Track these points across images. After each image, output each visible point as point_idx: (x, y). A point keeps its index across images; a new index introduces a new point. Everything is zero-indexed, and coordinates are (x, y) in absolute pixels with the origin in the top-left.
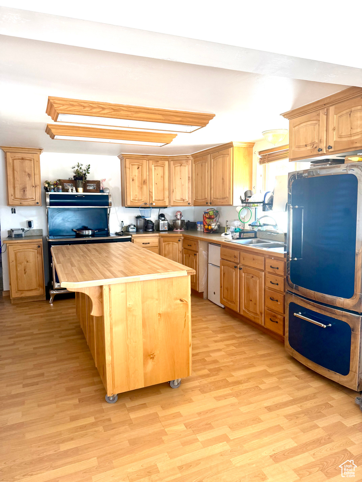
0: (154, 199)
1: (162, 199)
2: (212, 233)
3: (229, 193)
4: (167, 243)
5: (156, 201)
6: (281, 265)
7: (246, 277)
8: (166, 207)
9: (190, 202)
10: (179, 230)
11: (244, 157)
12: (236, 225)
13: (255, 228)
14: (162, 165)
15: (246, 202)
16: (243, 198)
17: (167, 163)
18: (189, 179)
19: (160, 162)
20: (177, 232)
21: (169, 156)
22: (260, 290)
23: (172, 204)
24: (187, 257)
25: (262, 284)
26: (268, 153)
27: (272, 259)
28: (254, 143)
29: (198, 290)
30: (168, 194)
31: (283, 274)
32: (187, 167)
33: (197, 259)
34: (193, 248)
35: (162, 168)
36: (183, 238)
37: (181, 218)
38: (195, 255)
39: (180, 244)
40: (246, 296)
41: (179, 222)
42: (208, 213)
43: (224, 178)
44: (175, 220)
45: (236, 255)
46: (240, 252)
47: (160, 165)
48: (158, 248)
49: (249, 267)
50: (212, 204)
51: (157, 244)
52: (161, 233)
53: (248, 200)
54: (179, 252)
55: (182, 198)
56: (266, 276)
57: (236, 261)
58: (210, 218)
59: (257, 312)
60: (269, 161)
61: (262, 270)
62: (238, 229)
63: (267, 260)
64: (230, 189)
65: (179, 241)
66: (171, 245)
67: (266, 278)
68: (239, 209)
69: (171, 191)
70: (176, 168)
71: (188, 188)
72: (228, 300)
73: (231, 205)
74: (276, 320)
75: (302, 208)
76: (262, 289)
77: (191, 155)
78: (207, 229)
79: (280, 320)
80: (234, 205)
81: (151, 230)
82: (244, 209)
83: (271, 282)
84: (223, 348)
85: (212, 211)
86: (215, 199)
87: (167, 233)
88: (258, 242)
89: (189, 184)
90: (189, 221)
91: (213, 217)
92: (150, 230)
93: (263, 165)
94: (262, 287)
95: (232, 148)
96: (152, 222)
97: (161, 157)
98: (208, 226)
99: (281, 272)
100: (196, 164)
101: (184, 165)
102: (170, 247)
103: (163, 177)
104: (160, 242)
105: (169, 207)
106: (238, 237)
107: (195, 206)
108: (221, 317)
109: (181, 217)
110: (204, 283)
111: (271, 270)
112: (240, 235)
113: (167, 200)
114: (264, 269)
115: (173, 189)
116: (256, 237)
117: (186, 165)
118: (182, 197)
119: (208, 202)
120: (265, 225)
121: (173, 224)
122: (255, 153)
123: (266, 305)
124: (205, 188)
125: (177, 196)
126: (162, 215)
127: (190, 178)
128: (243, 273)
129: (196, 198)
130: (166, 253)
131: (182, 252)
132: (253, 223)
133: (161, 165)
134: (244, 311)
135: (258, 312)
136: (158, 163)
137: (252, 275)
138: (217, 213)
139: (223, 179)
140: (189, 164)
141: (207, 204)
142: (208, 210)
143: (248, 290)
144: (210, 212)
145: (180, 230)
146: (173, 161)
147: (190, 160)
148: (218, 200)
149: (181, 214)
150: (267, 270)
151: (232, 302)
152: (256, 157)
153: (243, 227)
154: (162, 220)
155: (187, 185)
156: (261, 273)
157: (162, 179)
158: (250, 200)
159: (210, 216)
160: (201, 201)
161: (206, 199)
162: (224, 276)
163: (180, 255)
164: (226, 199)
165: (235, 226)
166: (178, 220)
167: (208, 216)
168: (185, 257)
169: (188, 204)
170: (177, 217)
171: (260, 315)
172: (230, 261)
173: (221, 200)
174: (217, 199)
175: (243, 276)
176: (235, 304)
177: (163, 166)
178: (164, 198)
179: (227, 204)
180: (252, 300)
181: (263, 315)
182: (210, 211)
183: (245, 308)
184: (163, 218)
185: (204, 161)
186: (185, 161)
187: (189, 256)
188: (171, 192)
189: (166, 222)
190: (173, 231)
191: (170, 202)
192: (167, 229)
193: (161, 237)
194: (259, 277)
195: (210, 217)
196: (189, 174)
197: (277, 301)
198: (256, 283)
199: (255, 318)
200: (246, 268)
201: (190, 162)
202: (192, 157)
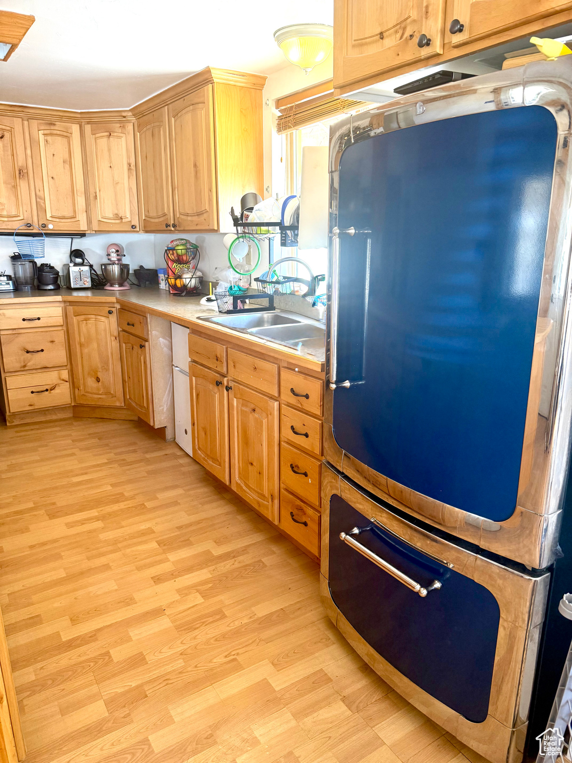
0: (49, 215)
1: (71, 214)
2: (184, 296)
3: (210, 200)
4: (83, 317)
5: (54, 220)
6: (314, 388)
7: (241, 410)
8: (82, 235)
9: (135, 222)
10: (116, 288)
11: (241, 112)
12: (232, 280)
13: (268, 286)
14: (65, 134)
15: (244, 222)
16: (238, 213)
17: (75, 128)
18: (129, 169)
19: (59, 125)
20: (112, 293)
21: (79, 111)
22: (270, 445)
23: (95, 226)
24: (128, 350)
25: (274, 431)
26: (297, 103)
27: (294, 370)
28: (265, 78)
29: (152, 424)
30: (84, 204)
31: (318, 412)
32: (123, 139)
33: (148, 355)
34: (136, 330)
35: (65, 140)
36: (118, 306)
37: (119, 260)
38: (142, 346)
39: (113, 319)
40: (241, 451)
41: (115, 269)
42: (173, 249)
43: (198, 164)
44: (105, 265)
45: (219, 356)
46: (227, 348)
47: (58, 132)
48: (65, 328)
49: (247, 386)
50: (178, 228)
51: (60, 321)
52: (75, 294)
53: (247, 217)
54: (113, 338)
55: (116, 214)
56: (283, 412)
57: (218, 369)
58: (179, 260)
59: (263, 491)
60: (297, 123)
61: (272, 397)
62: (236, 288)
63: (285, 374)
64: (210, 190)
65: (110, 312)
66: (92, 322)
67: (282, 417)
68: (229, 239)
69: (90, 198)
70: (98, 141)
71: (130, 189)
72: (207, 455)
73: (213, 231)
74: (304, 519)
75: (367, 236)
76: (274, 442)
77: (130, 110)
78: (174, 287)
79: (312, 520)
80: (222, 230)
81: (51, 287)
82: (241, 240)
83: (292, 428)
84: (170, 605)
85: (183, 245)
86: (182, 217)
87: (89, 294)
88: (277, 320)
89: (130, 180)
90: (141, 267)
91: (185, 258)
92: (49, 288)
93: (285, 134)
94: (274, 437)
95: (210, 86)
96: (52, 268)
97: (61, 114)
98: (176, 279)
99: (314, 405)
100: (142, 132)
101: (115, 134)
102: (90, 325)
103: (69, 162)
104: (66, 315)
105: (91, 235)
106: (231, 308)
107: (147, 232)
108: (192, 492)
109: (119, 257)
110: (165, 409)
111: (293, 400)
112: (235, 304)
113: (82, 218)
114: (276, 395)
115: (96, 193)
116: (271, 308)
117: (122, 135)
118: (116, 212)
119: (169, 223)
120: (288, 279)
121: (102, 273)
122: (268, 103)
123: (282, 479)
124: (163, 190)
125: (105, 209)
126: (77, 254)
127: (132, 166)
128: (235, 399)
129: (147, 214)
130: (83, 340)
131: (118, 338)
132: (263, 275)
133: (61, 133)
134: (238, 485)
135: (266, 493)
136: (52, 127)
137: (253, 406)
138: (195, 251)
139: (195, 166)
140: (129, 133)
141: (167, 227)
142: (172, 241)
143: (246, 441)
144: (177, 248)
145: (120, 286)
146: (89, 126)
147: (129, 121)
148: (189, 218)
149: (117, 251)
150: (283, 397)
151: (215, 460)
152: (271, 114)
153: (247, 282)
154: (76, 265)
155: (127, 183)
156: (271, 402)
157: (67, 166)
158: (253, 217)
159: (178, 256)
160: (157, 220)
161: (166, 217)
162: (198, 399)
163: (115, 344)
164: (205, 215)
165: (230, 281)
166: (114, 264)
167: (173, 258)
168: (126, 348)
169: (130, 229)
170: (109, 257)
171: (270, 500)
172: (209, 368)
173: (195, 218)
174: (187, 215)
175: (235, 404)
176: (220, 465)
177: (68, 137)
178: (75, 211)
179: (207, 228)
180: (254, 464)
181: (276, 502)
182: (178, 245)
183: (240, 478)
184: (79, 260)
185: (157, 124)
186: (118, 125)
187: (132, 348)
188: (92, 198)
189: (86, 269)
190: (103, 289)
191: (89, 222)
192: (89, 285)
193: (68, 304)
194: (269, 413)
195: (179, 258)
196: (128, 157)
197: (306, 474)
198: (262, 426)
199: (258, 503)
200: (239, 388)
201: (130, 127)
202: (134, 115)
